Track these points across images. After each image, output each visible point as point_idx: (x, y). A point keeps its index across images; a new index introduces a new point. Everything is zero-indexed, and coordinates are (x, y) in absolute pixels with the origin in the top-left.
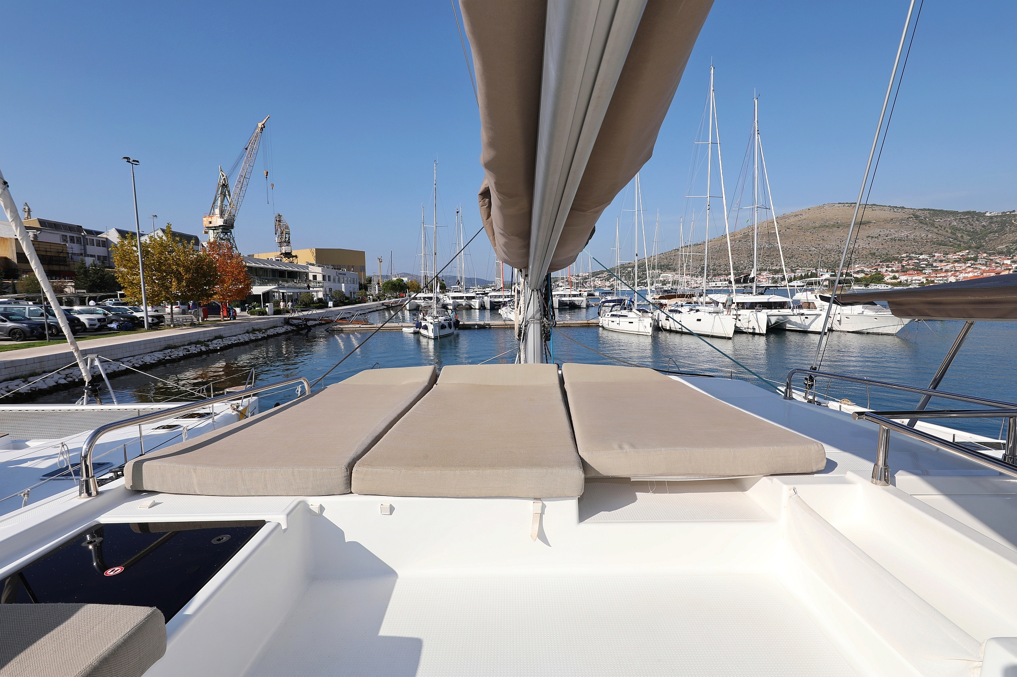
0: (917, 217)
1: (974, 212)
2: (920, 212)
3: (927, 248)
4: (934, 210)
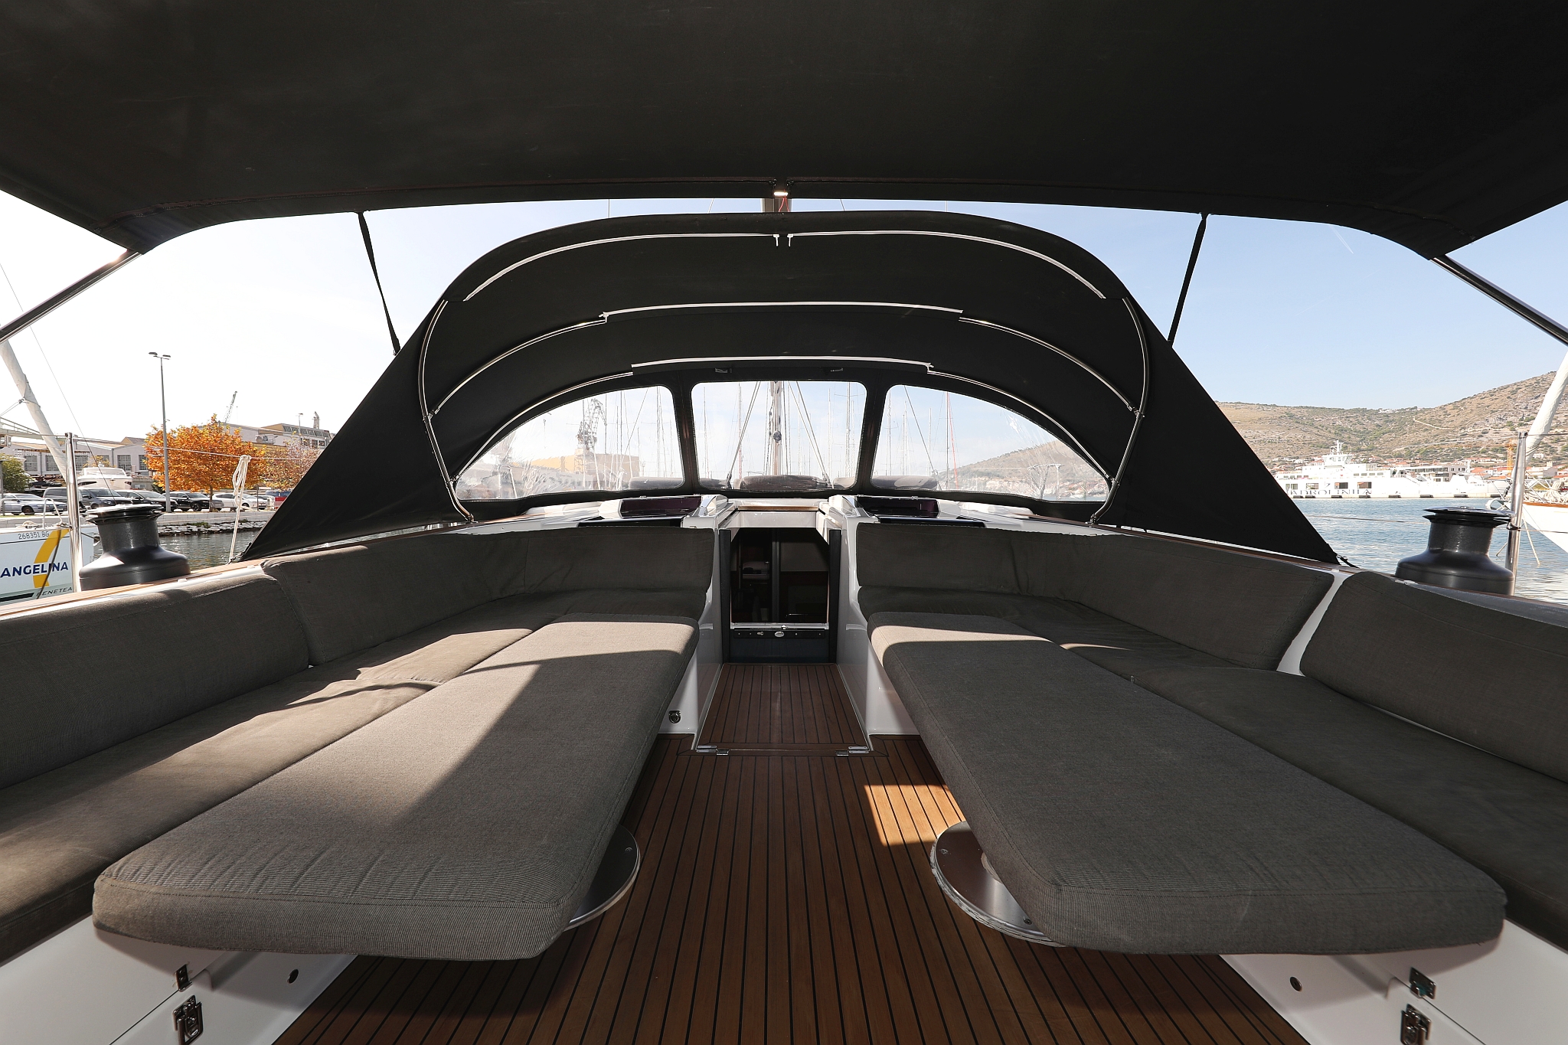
0: (1291, 416)
1: (1364, 410)
2: (1296, 410)
3: (1304, 451)
4: (1313, 408)
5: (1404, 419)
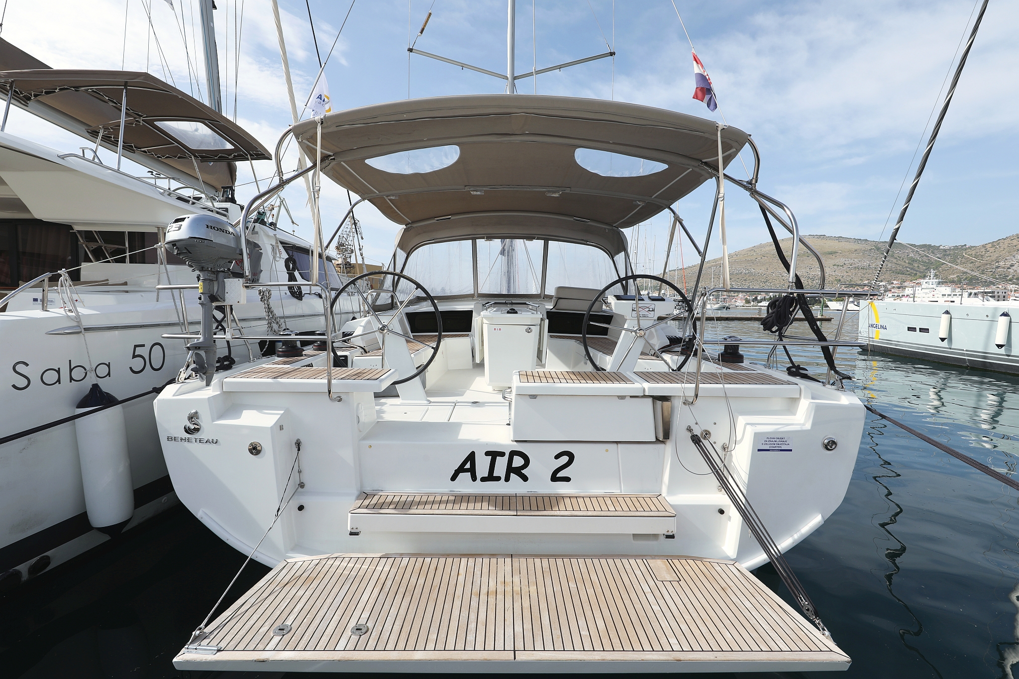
0: (878, 249)
2: (882, 244)
5: (956, 253)
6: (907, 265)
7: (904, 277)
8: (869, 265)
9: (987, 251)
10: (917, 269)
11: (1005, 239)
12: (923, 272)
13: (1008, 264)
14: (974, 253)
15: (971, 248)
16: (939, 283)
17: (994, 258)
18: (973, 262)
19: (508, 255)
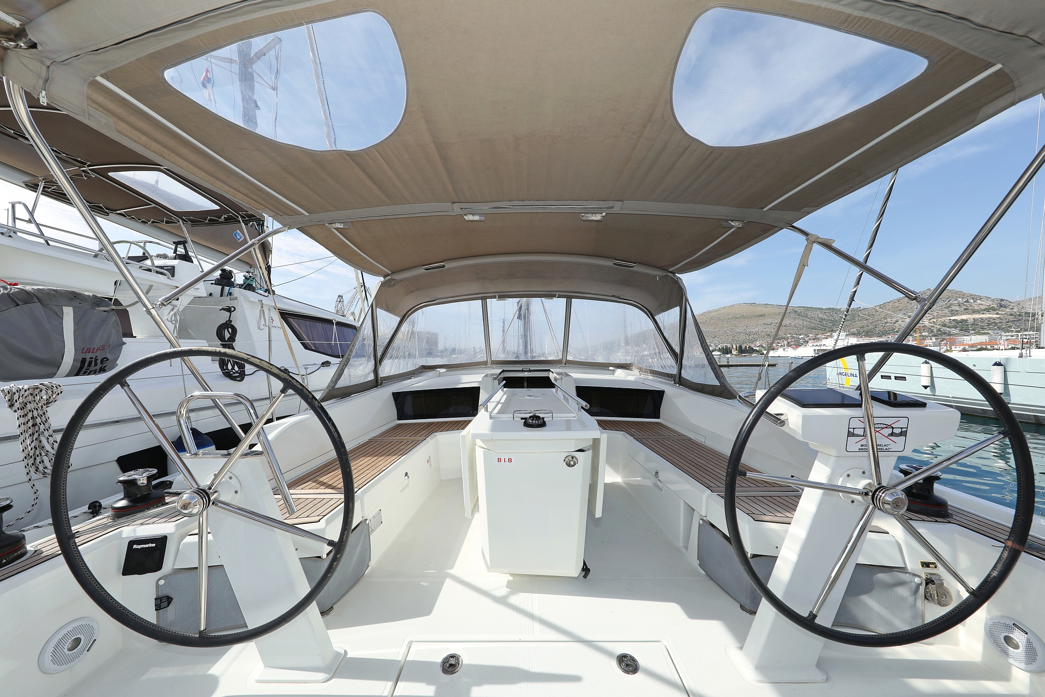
6: (818, 323)
7: (816, 331)
8: (790, 324)
9: (876, 311)
10: (826, 325)
11: (889, 303)
12: (830, 328)
13: (894, 320)
14: (867, 313)
15: (864, 309)
16: (847, 335)
17: (882, 316)
18: (867, 320)
19: (525, 319)
